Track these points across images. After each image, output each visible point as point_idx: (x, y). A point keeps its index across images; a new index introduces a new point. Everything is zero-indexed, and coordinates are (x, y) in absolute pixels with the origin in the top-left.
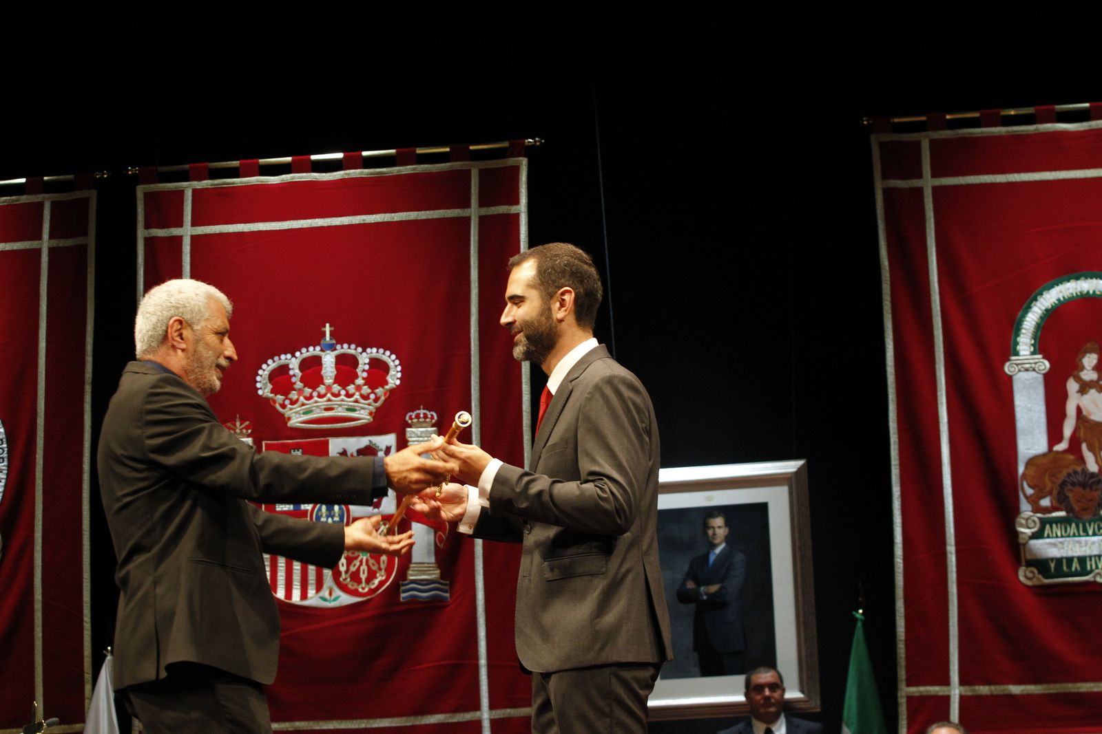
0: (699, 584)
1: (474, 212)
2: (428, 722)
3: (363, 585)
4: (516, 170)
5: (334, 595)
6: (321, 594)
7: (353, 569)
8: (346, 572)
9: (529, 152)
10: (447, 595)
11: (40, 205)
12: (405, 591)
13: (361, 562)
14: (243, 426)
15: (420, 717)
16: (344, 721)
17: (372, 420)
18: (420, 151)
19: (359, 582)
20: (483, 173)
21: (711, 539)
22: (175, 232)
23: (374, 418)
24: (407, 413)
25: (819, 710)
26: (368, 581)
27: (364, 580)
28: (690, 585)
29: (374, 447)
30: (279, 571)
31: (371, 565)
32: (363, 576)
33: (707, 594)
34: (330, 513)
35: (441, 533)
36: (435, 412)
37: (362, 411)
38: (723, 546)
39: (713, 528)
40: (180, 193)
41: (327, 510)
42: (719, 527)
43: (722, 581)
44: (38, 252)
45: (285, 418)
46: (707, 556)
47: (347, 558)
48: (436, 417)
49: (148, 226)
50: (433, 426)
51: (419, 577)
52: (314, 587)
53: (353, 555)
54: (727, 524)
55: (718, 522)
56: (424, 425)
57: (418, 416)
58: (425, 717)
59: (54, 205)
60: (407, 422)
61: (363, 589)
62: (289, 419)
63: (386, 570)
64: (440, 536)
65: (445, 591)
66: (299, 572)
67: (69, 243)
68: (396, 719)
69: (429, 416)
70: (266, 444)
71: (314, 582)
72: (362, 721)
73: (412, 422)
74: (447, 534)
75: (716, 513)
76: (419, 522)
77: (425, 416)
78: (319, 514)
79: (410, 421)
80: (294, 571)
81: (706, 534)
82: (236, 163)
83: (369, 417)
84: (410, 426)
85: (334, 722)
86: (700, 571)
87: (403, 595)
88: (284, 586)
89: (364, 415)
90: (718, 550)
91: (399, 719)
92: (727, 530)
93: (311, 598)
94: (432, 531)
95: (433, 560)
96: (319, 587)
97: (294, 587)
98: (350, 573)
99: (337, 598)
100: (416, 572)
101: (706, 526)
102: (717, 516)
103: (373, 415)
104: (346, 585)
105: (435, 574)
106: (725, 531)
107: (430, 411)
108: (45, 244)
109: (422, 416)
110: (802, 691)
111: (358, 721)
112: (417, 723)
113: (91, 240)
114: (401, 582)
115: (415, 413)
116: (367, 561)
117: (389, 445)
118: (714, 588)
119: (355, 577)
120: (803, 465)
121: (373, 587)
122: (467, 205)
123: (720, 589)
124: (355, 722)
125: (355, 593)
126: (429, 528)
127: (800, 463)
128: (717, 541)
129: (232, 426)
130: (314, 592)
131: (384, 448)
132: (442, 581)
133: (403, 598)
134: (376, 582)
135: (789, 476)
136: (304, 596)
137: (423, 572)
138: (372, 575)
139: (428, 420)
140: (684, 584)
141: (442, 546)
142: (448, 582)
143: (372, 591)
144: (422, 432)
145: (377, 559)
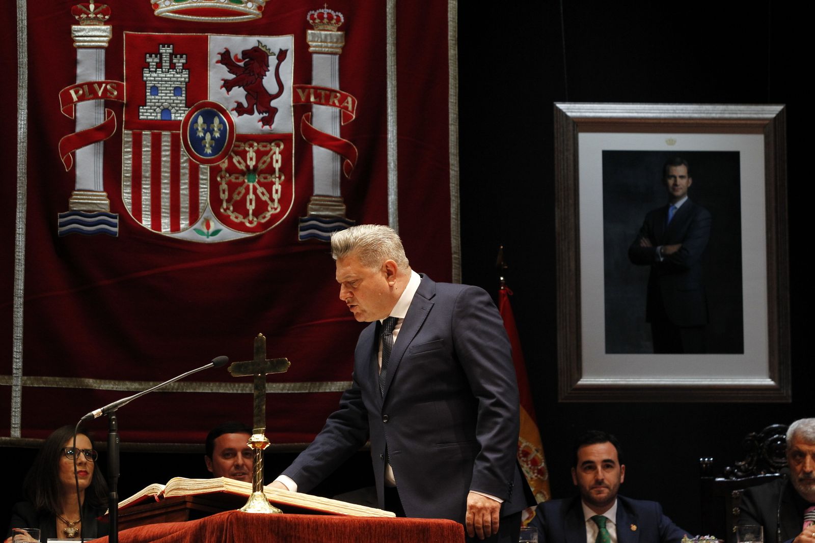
0: (655, 244)
2: (328, 391)
3: (251, 217)
5: (212, 229)
6: (197, 225)
7: (237, 197)
8: (228, 201)
12: (303, 229)
13: (247, 188)
14: (97, 10)
15: (318, 384)
16: (223, 384)
17: (260, 16)
19: (246, 214)
21: (671, 190)
23: (263, 13)
24: (309, 12)
25: (790, 401)
26: (256, 213)
27: (251, 212)
28: (645, 243)
29: (264, 49)
30: (143, 194)
31: (260, 195)
32: (251, 208)
33: (663, 255)
34: (208, 127)
35: (349, 161)
36: (342, 14)
37: (250, 5)
38: (685, 199)
39: (675, 177)
41: (204, 122)
42: (682, 177)
43: (683, 240)
45: (151, 4)
46: (665, 210)
47: (229, 184)
48: (343, 20)
50: (339, 29)
51: (321, 213)
52: (187, 216)
53: (237, 181)
54: (690, 173)
55: (680, 170)
56: (329, 27)
57: (321, 16)
58: (325, 383)
60: (309, 22)
61: (251, 222)
62: (157, 6)
63: (280, 201)
64: (348, 164)
66: (168, 196)
68: (288, 385)
69: (335, 17)
70: (127, 35)
71: (188, 210)
72: (246, 385)
73: (314, 22)
74: (356, 163)
75: (678, 159)
76: (321, 145)
77: (330, 18)
78: (195, 127)
79: (311, 21)
80: (162, 196)
81: (666, 185)
83: (257, 12)
84: (312, 28)
85: (211, 384)
86: (657, 227)
87: (301, 233)
88: (149, 213)
89: (251, 9)
90: (679, 204)
91: (292, 385)
92: (690, 181)
93: (185, 230)
94: (339, 157)
95: (338, 193)
96: (194, 217)
97: (162, 214)
98: (232, 203)
99: (216, 232)
100: (317, 207)
101: (666, 175)
102: (680, 164)
103: (263, 8)
104: (229, 216)
105: (340, 211)
106: (688, 182)
107: (335, 12)
109: (325, 16)
110: (772, 377)
111: (242, 385)
112: (316, 391)
114: (300, 217)
115: (318, 11)
116: (255, 189)
117: (283, 49)
118: (672, 249)
119: (240, 207)
120: (781, 112)
121: (263, 221)
123: (680, 250)
124: (237, 385)
125: (240, 227)
126: (334, 153)
127: (779, 108)
128: (679, 193)
129: (84, 9)
130: (188, 222)
131: (277, 52)
132: (347, 219)
133: (302, 237)
134: (268, 215)
135: (767, 122)
136: (175, 227)
137: (326, 207)
138: (261, 207)
139: (334, 21)
140: (637, 241)
141: (348, 176)
142: (354, 221)
143: (262, 226)
144: (326, 36)
145: (268, 187)
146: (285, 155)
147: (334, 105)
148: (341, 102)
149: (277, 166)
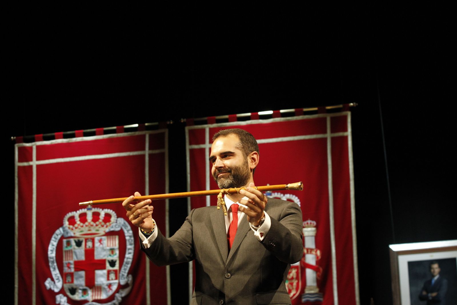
0: (428, 292)
1: (329, 135)
4: (346, 117)
9: (351, 109)
10: (321, 299)
11: (144, 136)
12: (304, 298)
18: (305, 110)
20: (332, 119)
21: (432, 273)
22: (202, 146)
28: (424, 293)
31: (289, 287)
33: (432, 297)
36: (315, 221)
38: (438, 276)
39: (434, 268)
40: (204, 130)
42: (436, 268)
43: (438, 291)
44: (143, 156)
46: (430, 281)
48: (315, 224)
49: (191, 144)
50: (314, 227)
51: (310, 292)
54: (440, 266)
55: (436, 266)
56: (311, 227)
57: (307, 223)
59: (150, 136)
63: (296, 289)
64: (318, 274)
65: (321, 297)
67: (156, 152)
74: (322, 274)
75: (435, 262)
76: (309, 268)
81: (431, 271)
82: (227, 117)
86: (428, 287)
90: (436, 278)
92: (439, 269)
94: (315, 273)
95: (316, 285)
100: (309, 290)
101: (430, 268)
102: (435, 264)
105: (316, 290)
107: (313, 221)
108: (147, 152)
109: (309, 223)
113: (166, 151)
114: (302, 294)
116: (288, 285)
118: (434, 294)
122: (325, 132)
123: (437, 295)
126: (313, 271)
128: (435, 274)
132: (319, 293)
133: (304, 301)
134: (292, 294)
137: (311, 290)
138: (290, 291)
139: (312, 224)
140: (421, 292)
141: (319, 278)
142: (322, 294)
144: (310, 230)
145: (292, 284)
146: (297, 273)
147: (313, 254)
148: (316, 252)
149: (295, 277)
